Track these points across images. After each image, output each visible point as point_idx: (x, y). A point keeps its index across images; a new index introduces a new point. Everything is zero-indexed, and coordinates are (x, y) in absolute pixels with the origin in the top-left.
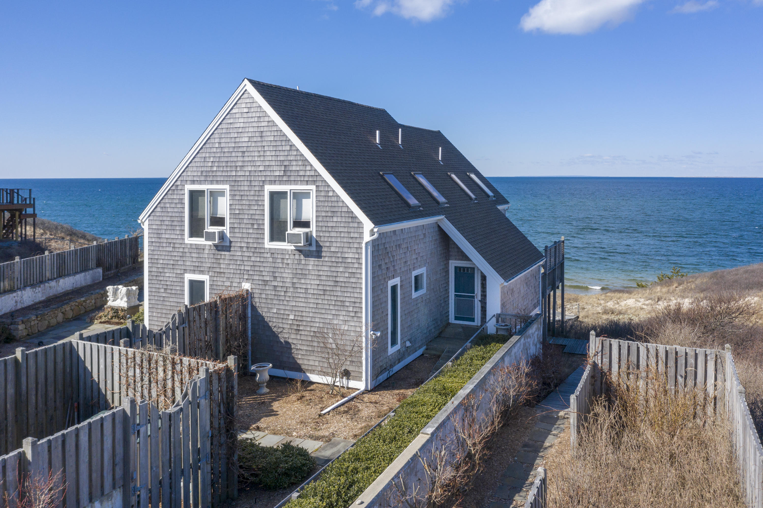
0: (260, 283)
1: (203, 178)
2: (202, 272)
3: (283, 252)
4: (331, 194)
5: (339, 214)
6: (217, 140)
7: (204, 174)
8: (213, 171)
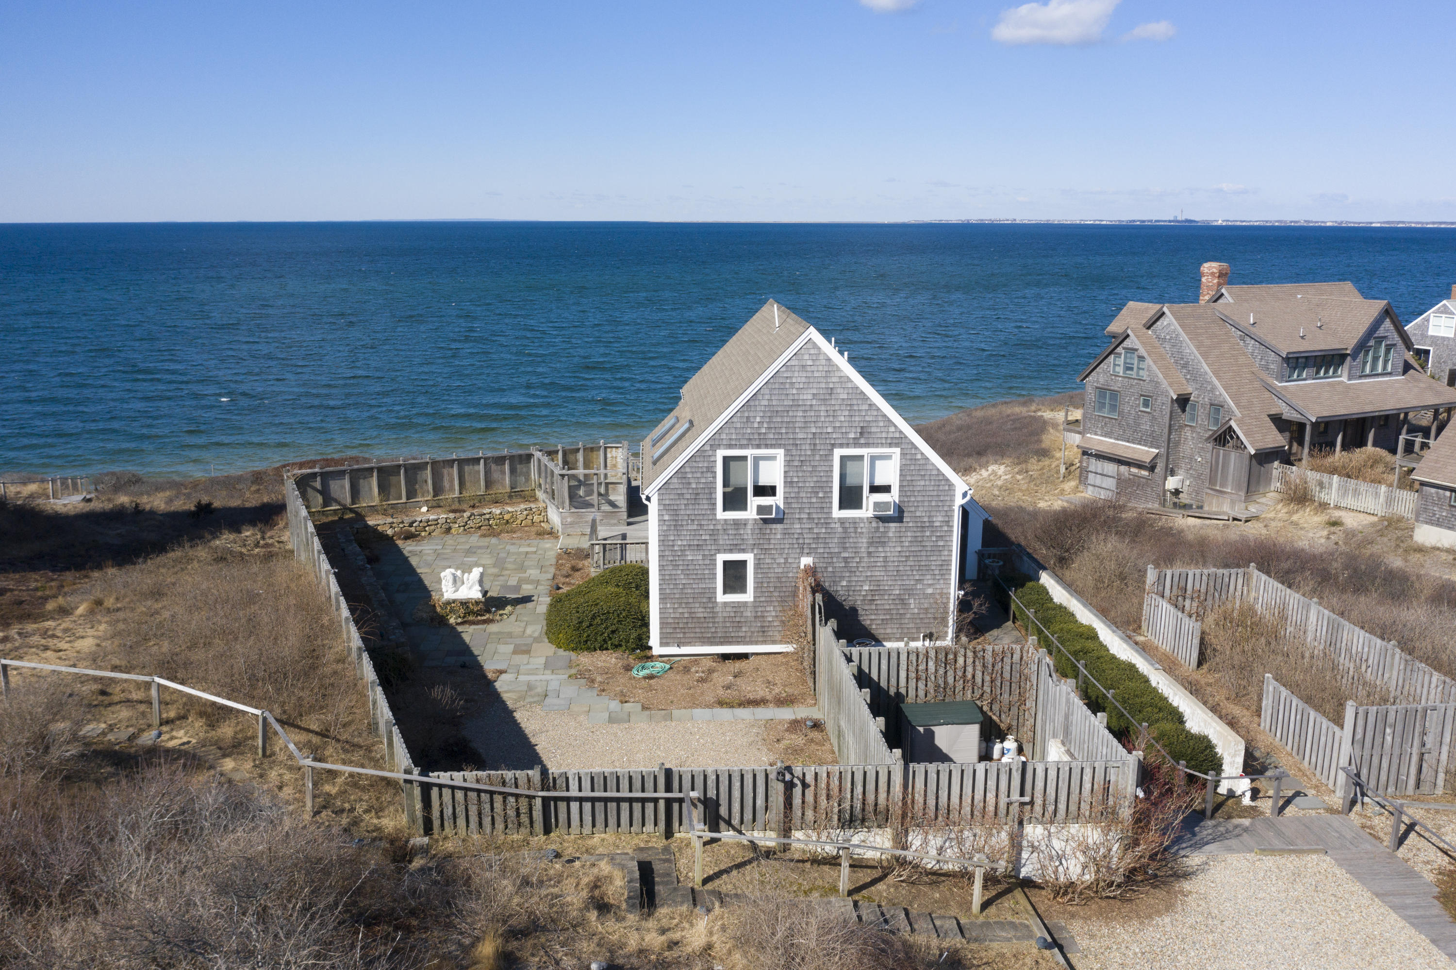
0: (826, 555)
1: (745, 442)
2: (743, 551)
3: (855, 522)
4: (919, 456)
5: (927, 478)
6: (767, 397)
7: (747, 437)
8: (759, 434)
